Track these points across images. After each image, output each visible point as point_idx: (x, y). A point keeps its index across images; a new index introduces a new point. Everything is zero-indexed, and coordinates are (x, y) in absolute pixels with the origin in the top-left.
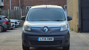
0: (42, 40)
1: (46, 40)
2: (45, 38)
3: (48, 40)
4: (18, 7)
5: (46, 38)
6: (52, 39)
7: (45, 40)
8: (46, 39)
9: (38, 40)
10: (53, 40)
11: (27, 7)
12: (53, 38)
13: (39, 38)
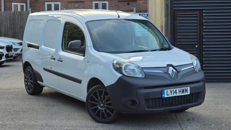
0: (170, 96)
1: (178, 94)
2: (175, 90)
3: (180, 95)
4: (24, 4)
5: (178, 89)
6: (187, 91)
7: (175, 95)
8: (176, 93)
9: (163, 96)
10: (189, 93)
11: (46, 3)
12: (189, 88)
13: (166, 91)
